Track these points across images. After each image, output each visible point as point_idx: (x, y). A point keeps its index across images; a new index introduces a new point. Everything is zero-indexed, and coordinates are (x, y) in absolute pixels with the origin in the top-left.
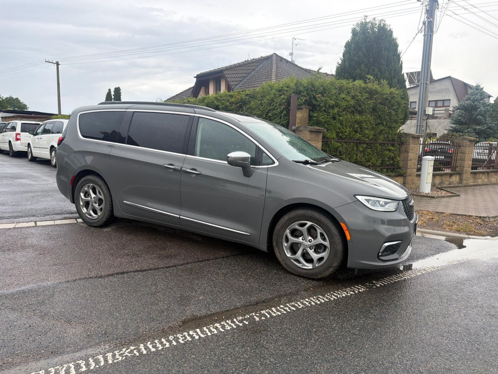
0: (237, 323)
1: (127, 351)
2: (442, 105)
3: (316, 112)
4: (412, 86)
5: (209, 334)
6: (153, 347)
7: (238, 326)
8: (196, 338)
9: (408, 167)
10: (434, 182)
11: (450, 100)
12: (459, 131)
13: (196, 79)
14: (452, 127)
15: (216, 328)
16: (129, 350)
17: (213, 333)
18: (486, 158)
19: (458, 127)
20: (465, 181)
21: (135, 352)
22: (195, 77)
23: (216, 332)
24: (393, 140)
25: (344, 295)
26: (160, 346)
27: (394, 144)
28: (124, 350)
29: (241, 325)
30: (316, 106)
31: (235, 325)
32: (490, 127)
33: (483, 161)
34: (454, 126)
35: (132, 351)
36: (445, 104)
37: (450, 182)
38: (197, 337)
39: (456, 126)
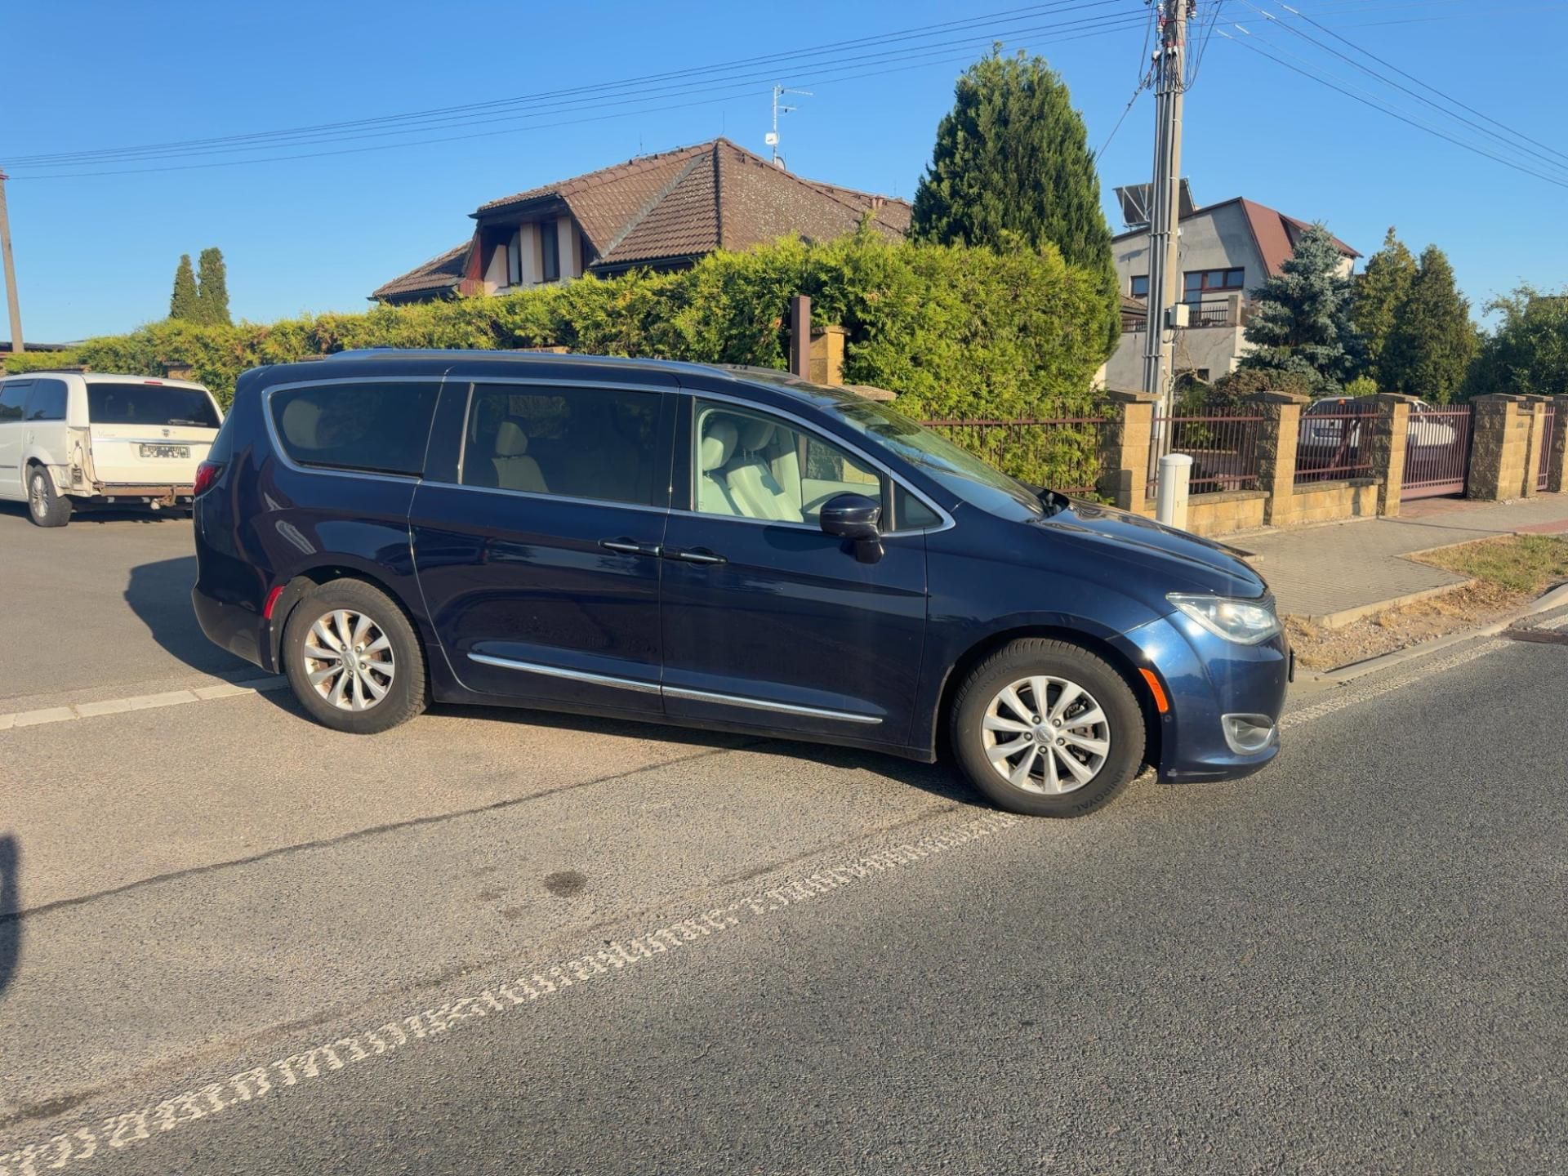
0: (712, 923)
1: (455, 1009)
2: (1220, 285)
3: (866, 343)
4: (1134, 229)
5: (648, 954)
6: (516, 994)
7: (715, 931)
8: (617, 966)
9: (1122, 487)
10: (1196, 523)
11: (1242, 269)
12: (1269, 364)
13: (476, 221)
14: (1249, 351)
15: (662, 940)
16: (459, 1007)
17: (655, 951)
18: (1336, 441)
19: (1264, 350)
20: (1279, 517)
21: (475, 1008)
22: (472, 216)
23: (663, 949)
24: (1079, 413)
25: (964, 839)
26: (533, 990)
27: (1080, 423)
28: (446, 1007)
29: (722, 926)
30: (867, 324)
31: (707, 929)
32: (1353, 347)
33: (1331, 451)
34: (1253, 347)
35: (465, 1009)
36: (1231, 282)
37: (1239, 520)
38: (619, 964)
39: (1261, 349)
